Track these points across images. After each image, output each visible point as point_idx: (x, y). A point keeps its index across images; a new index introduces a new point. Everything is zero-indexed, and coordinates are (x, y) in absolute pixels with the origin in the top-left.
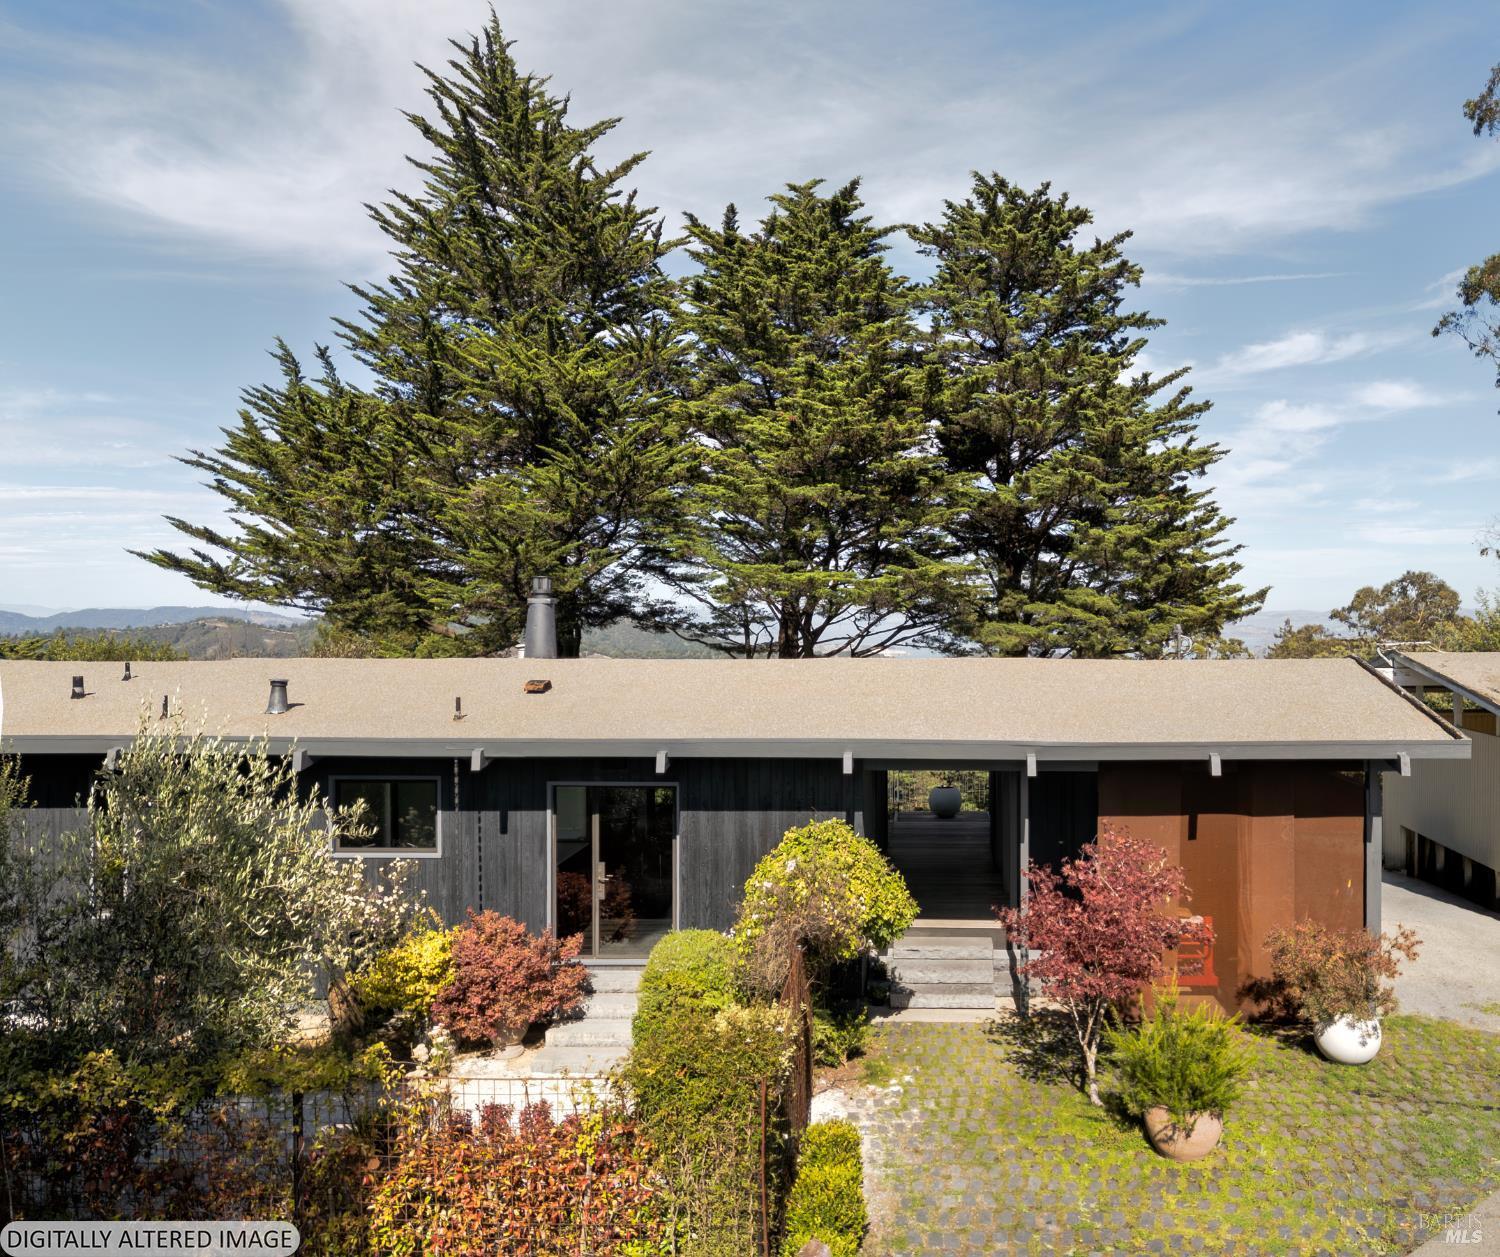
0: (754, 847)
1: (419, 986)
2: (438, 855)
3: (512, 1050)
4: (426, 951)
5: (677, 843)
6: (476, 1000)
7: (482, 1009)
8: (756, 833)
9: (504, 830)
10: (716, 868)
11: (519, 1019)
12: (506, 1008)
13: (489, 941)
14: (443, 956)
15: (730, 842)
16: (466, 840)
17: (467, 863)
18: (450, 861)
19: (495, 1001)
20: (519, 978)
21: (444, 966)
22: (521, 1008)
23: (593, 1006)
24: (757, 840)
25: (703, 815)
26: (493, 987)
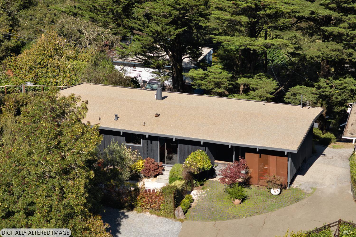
0: (190, 151)
1: (139, 168)
2: (141, 146)
3: (152, 178)
4: (140, 163)
5: (178, 149)
6: (147, 172)
7: (148, 173)
8: (191, 149)
9: (151, 143)
10: (184, 153)
11: (154, 174)
12: (151, 173)
13: (149, 163)
14: (143, 165)
15: (186, 150)
16: (145, 144)
17: (146, 148)
18: (143, 147)
19: (150, 172)
20: (153, 169)
21: (143, 166)
22: (153, 173)
23: (164, 173)
24: (191, 150)
25: (182, 145)
26: (150, 169)
